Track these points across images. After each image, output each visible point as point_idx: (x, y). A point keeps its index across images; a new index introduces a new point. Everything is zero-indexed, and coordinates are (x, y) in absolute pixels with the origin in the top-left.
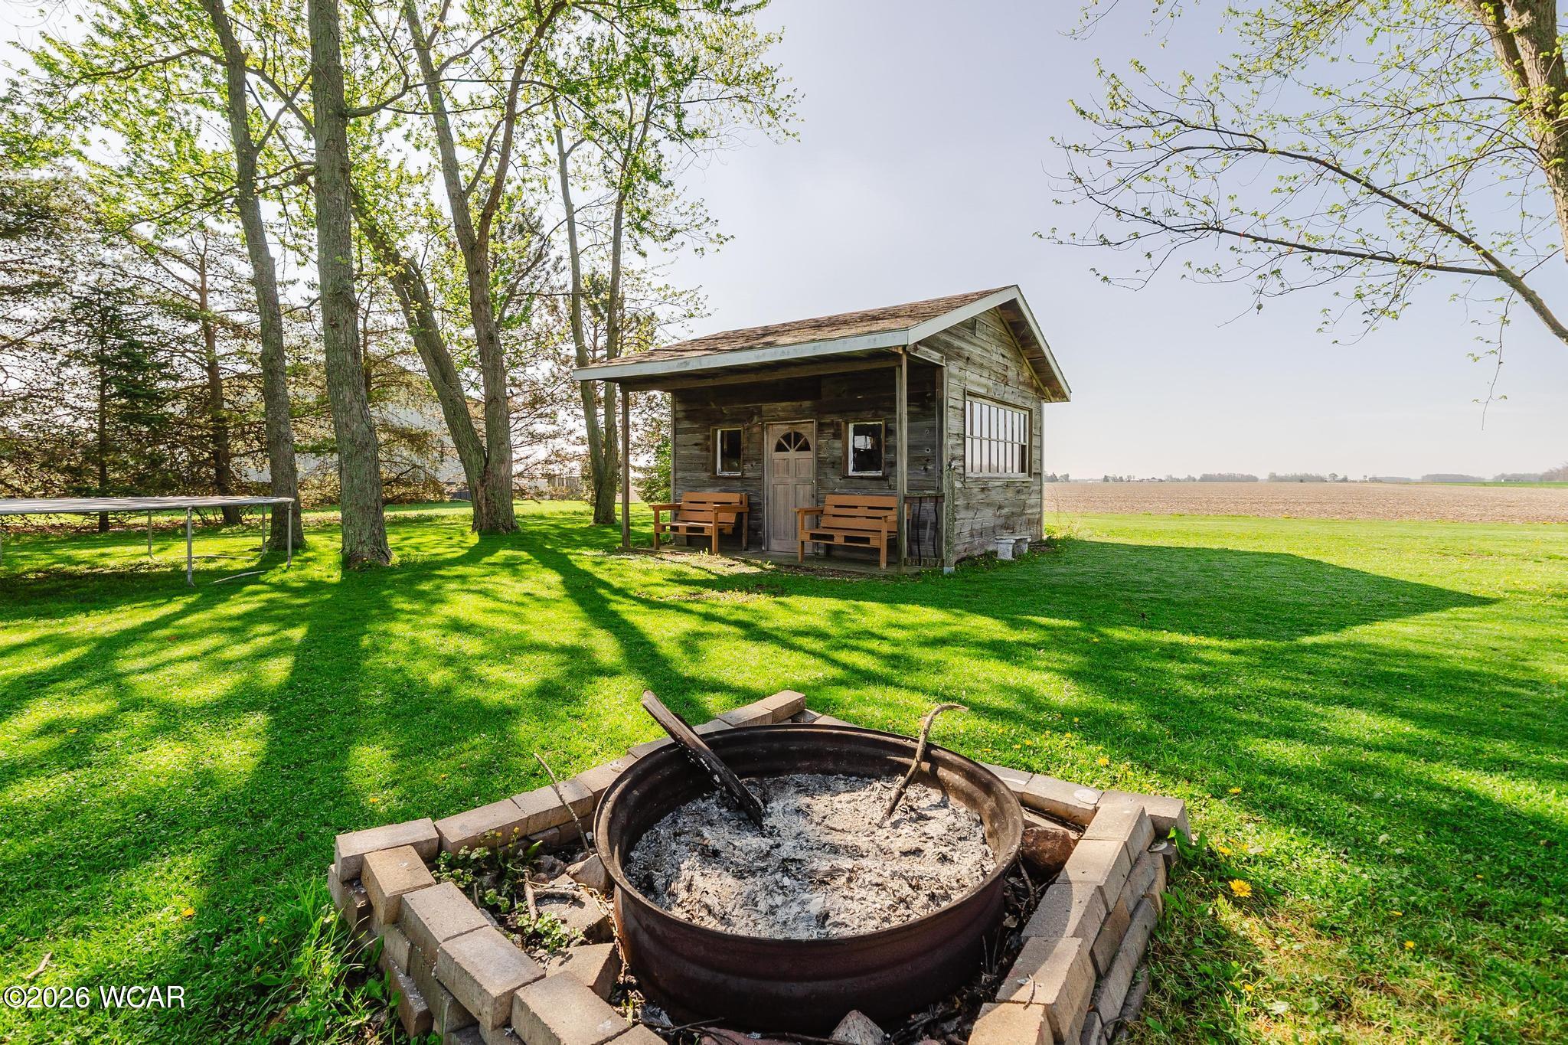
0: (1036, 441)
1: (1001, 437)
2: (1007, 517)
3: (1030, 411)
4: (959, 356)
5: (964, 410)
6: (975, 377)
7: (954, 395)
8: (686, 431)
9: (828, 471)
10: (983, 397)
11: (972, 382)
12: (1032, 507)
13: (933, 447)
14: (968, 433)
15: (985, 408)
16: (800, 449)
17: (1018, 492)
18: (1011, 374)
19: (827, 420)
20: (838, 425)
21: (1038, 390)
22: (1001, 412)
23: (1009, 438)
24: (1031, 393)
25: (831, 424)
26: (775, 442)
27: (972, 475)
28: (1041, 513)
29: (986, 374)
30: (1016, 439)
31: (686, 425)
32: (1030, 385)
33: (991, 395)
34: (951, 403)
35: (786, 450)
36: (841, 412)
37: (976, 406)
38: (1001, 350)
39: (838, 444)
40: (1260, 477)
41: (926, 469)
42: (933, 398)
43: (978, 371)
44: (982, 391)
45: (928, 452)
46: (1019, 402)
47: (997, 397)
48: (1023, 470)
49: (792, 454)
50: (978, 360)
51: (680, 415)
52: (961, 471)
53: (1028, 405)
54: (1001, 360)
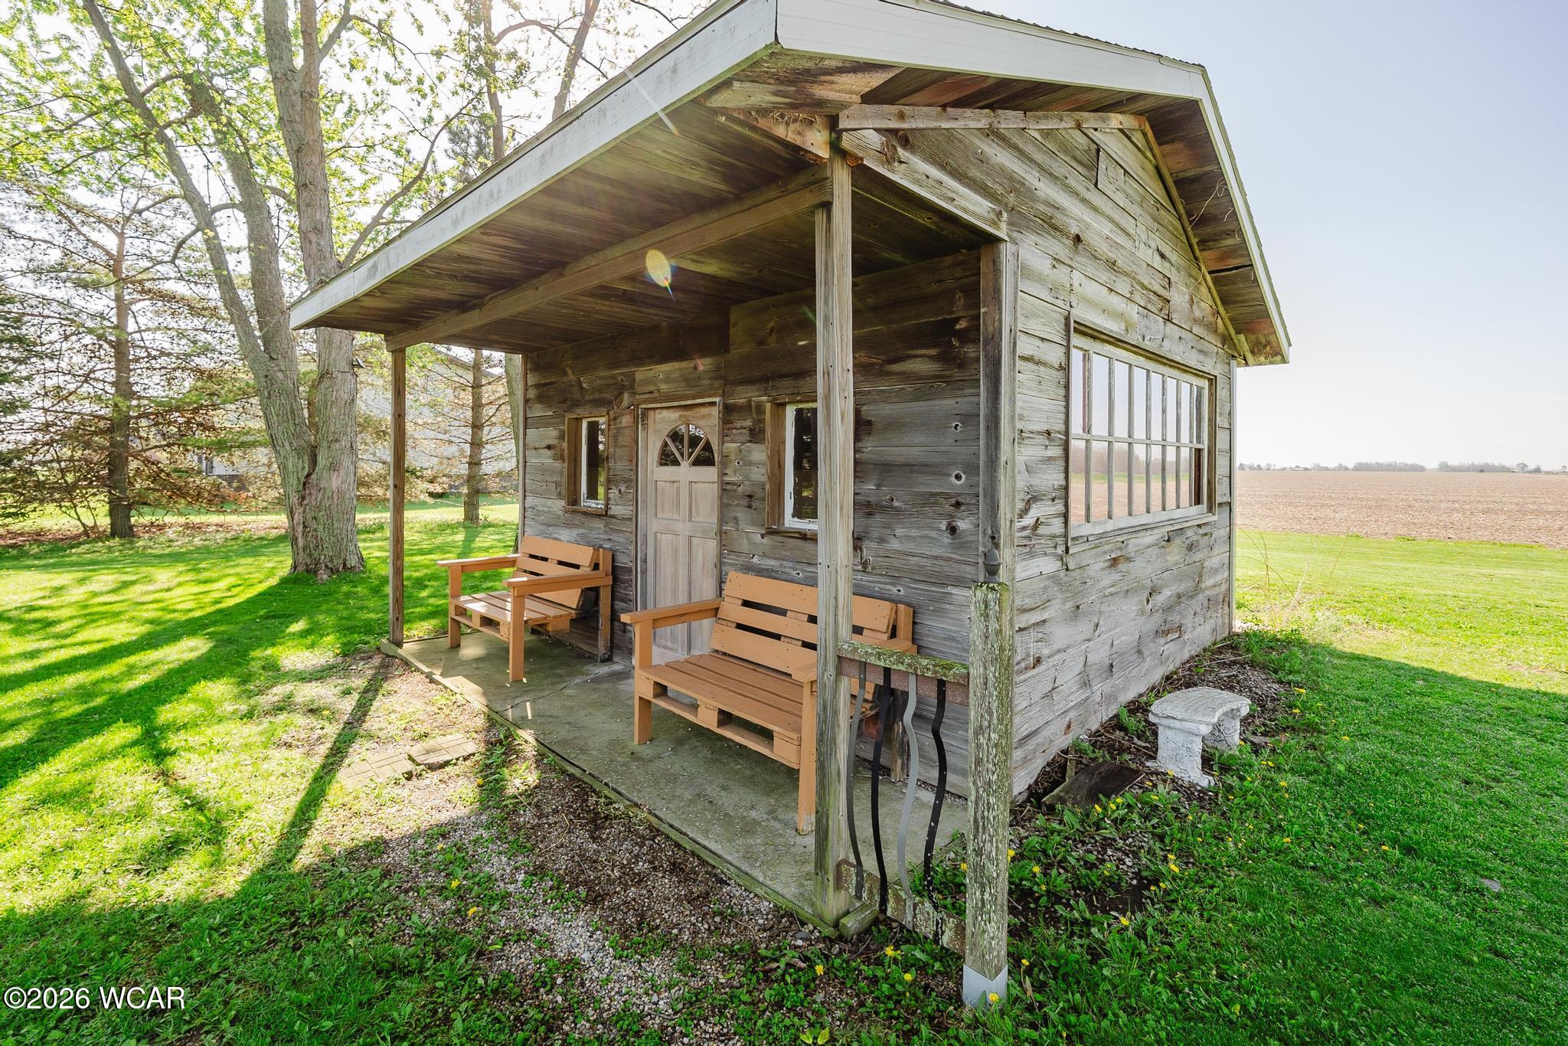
0: (1222, 443)
1: (1156, 435)
2: (1168, 609)
3: (1212, 381)
4: (1051, 226)
5: (1065, 369)
6: (1093, 290)
7: (1036, 327)
8: (542, 422)
9: (742, 514)
10: (1117, 342)
11: (1089, 302)
12: (1215, 571)
13: (972, 469)
14: (1076, 427)
15: (1121, 370)
16: (698, 462)
17: (1190, 547)
18: (1179, 297)
19: (742, 396)
20: (760, 409)
21: (1226, 339)
22: (1156, 379)
23: (1171, 437)
24: (1213, 344)
25: (747, 407)
26: (659, 445)
27: (1086, 530)
28: (1229, 580)
29: (1123, 286)
30: (1185, 438)
31: (538, 411)
32: (1213, 329)
33: (1133, 338)
34: (1025, 346)
35: (676, 463)
36: (764, 380)
37: (1099, 364)
38: (1156, 241)
39: (759, 453)
40: (1428, 466)
41: (953, 530)
42: (971, 335)
43: (1104, 276)
44: (1114, 327)
45: (957, 484)
46: (1193, 360)
47: (1147, 345)
48: (1198, 501)
49: (685, 471)
50: (1103, 248)
51: (532, 393)
52: (1057, 527)
53: (1208, 368)
54: (1157, 262)
